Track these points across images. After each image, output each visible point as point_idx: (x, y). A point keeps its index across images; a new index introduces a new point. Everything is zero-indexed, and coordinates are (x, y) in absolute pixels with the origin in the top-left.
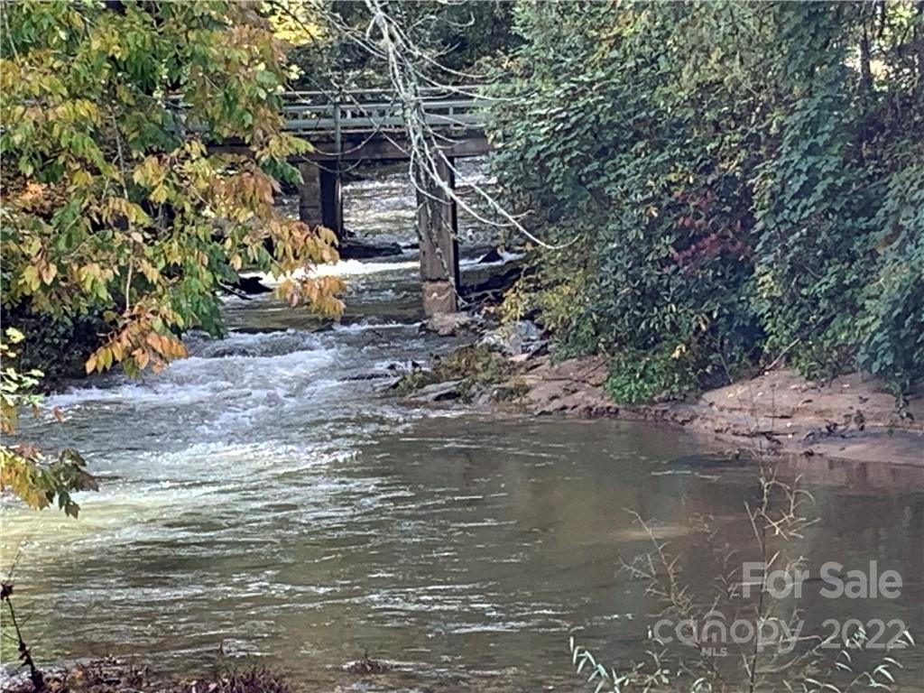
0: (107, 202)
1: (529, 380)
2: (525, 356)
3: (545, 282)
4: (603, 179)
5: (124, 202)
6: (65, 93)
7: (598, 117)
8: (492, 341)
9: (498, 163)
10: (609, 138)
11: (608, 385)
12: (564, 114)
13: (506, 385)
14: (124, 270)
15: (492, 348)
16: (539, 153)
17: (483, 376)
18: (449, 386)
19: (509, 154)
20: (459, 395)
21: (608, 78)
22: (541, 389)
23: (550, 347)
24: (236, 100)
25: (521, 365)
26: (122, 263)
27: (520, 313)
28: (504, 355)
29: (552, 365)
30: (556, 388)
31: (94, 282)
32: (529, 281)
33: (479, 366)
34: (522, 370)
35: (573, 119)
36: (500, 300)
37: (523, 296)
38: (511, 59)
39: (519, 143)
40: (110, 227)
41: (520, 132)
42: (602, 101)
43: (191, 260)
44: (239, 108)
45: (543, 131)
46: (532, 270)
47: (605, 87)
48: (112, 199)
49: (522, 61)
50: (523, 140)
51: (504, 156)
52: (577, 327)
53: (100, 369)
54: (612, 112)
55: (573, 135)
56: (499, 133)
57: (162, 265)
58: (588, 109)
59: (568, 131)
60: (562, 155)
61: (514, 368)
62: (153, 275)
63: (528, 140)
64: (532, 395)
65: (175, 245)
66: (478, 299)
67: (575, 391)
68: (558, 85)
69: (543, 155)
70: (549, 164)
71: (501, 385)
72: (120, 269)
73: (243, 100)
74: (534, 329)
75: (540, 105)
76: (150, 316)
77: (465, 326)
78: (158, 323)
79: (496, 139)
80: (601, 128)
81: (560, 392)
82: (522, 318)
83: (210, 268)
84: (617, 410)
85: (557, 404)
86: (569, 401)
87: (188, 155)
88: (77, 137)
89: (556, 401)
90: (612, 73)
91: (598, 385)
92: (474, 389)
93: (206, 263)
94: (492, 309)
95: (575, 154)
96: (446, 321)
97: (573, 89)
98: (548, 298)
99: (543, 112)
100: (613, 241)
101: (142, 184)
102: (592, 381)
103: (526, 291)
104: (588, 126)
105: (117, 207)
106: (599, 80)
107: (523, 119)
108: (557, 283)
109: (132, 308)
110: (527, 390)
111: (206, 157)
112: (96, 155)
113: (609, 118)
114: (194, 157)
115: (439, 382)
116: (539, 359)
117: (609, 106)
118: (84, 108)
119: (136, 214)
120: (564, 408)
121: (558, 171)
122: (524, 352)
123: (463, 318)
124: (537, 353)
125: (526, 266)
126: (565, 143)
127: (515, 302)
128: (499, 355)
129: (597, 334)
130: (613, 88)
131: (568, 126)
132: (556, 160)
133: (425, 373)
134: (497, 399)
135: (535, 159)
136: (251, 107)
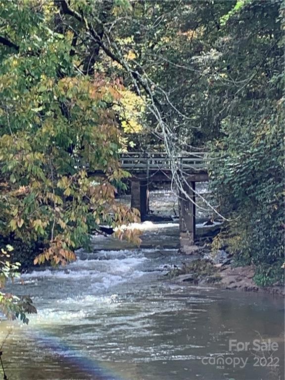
0: (46, 195)
1: (222, 274)
2: (220, 265)
3: (230, 234)
4: (256, 193)
5: (52, 195)
6: (31, 149)
7: (254, 168)
8: (207, 258)
9: (212, 185)
10: (259, 176)
11: (254, 278)
12: (240, 166)
13: (213, 276)
14: (51, 223)
15: (207, 261)
16: (229, 181)
17: (203, 272)
18: (189, 276)
19: (217, 181)
20: (193, 280)
21: (259, 151)
22: (226, 279)
23: (231, 261)
24: (101, 155)
25: (219, 268)
26: (51, 220)
27: (219, 247)
28: (212, 264)
29: (232, 269)
30: (232, 278)
31: (39, 227)
32: (224, 234)
33: (201, 268)
34: (219, 270)
35: (244, 168)
36: (211, 241)
37: (221, 240)
38: (219, 142)
39: (221, 177)
40: (46, 205)
41: (222, 172)
42: (256, 161)
43: (79, 219)
44: (102, 158)
45: (232, 172)
46: (224, 229)
47: (257, 155)
48: (48, 193)
49: (224, 143)
50: (223, 176)
51: (215, 182)
52: (243, 254)
53: (39, 263)
54: (260, 165)
55: (243, 174)
56: (214, 173)
57: (67, 221)
58: (250, 164)
59: (242, 173)
60: (239, 182)
61: (216, 269)
62: (63, 225)
63: (225, 176)
64: (223, 281)
65: (73, 213)
66: (203, 240)
67: (241, 280)
68: (238, 153)
69: (231, 182)
70: (233, 186)
71: (211, 276)
72: (50, 222)
73: (103, 155)
74: (225, 253)
75: (230, 162)
76: (61, 242)
77: (197, 251)
78: (64, 245)
79: (212, 175)
80: (255, 172)
81: (234, 280)
82: (220, 249)
83: (87, 223)
84: (258, 289)
85: (233, 285)
86: (238, 284)
87: (80, 177)
88: (34, 168)
89: (233, 284)
90: (260, 150)
91: (250, 278)
92: (199, 278)
93: (85, 221)
94: (208, 245)
95: (244, 182)
96: (189, 248)
97: (245, 155)
98: (231, 241)
99: (232, 164)
100: (258, 219)
101: (61, 187)
102: (248, 276)
103: (222, 238)
104: (250, 171)
105: (50, 197)
106: (255, 152)
107: (223, 167)
108: (235, 235)
109: (54, 238)
110: (221, 279)
111: (87, 178)
112: (42, 175)
113: (258, 168)
114: (82, 177)
115: (185, 274)
116: (226, 266)
117: (259, 163)
118: (38, 156)
119: (57, 200)
120: (236, 287)
121: (237, 189)
122: (220, 263)
123: (196, 248)
124: (226, 263)
125: (222, 228)
126: (240, 177)
127: (217, 242)
128: (210, 264)
129: (251, 256)
130: (261, 156)
131: (242, 171)
132: (236, 184)
133: (179, 270)
134: (208, 282)
135: (227, 184)
136: (107, 158)
